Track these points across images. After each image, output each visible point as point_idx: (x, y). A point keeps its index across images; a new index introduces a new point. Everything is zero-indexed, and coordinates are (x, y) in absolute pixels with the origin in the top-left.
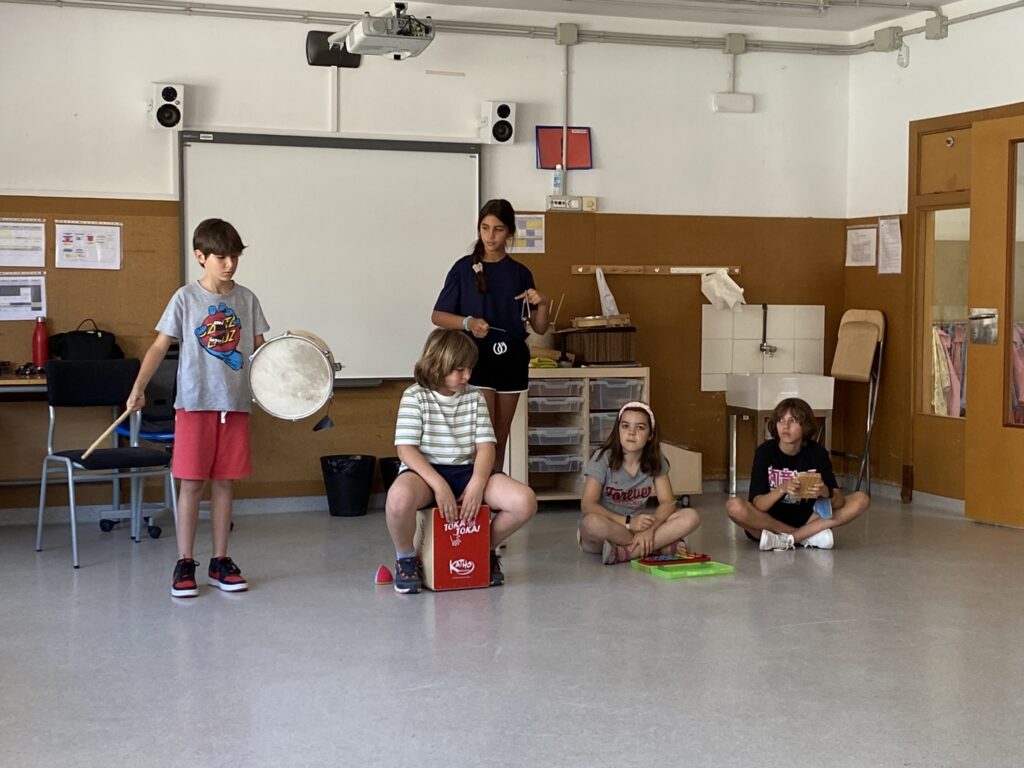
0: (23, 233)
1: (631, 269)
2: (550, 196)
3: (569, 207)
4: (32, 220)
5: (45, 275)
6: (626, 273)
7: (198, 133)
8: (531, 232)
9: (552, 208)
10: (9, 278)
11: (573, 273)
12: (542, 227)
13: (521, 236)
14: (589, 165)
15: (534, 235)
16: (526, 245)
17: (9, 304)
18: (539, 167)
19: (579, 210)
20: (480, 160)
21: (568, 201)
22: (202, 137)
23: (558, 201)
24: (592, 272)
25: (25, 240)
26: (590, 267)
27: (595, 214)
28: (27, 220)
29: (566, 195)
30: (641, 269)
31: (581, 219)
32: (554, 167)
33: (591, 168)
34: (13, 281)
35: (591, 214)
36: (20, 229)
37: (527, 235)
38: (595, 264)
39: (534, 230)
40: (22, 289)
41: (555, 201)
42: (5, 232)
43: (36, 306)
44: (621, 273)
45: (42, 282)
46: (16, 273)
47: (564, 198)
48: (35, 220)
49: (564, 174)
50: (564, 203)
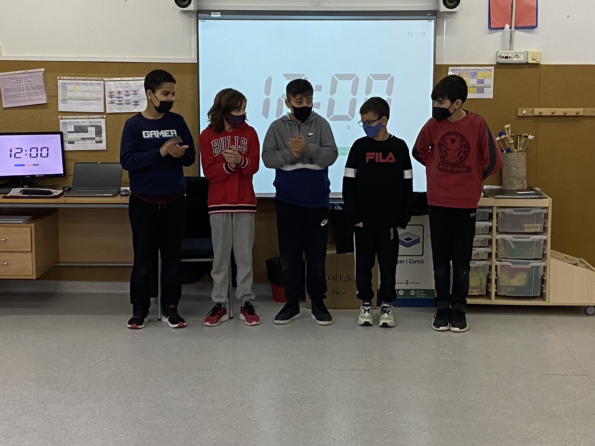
0: (90, 88)
1: (572, 111)
2: (498, 52)
3: (515, 60)
4: (95, 78)
5: (105, 118)
6: (567, 115)
7: (209, 12)
8: (481, 82)
9: (500, 61)
10: (80, 120)
11: (518, 115)
12: (491, 77)
13: (472, 85)
14: (535, 25)
15: (484, 83)
16: (476, 92)
17: (80, 139)
18: (490, 28)
19: (525, 62)
20: (436, 24)
21: (514, 55)
22: (213, 14)
23: (505, 56)
24: (535, 115)
25: (90, 93)
26: (534, 110)
27: (540, 65)
28: (92, 78)
29: (513, 50)
30: (581, 111)
31: (527, 70)
32: (503, 27)
33: (537, 27)
34: (83, 122)
35: (537, 65)
36: (87, 85)
37: (478, 84)
38: (539, 107)
39: (484, 80)
40: (89, 128)
41: (503, 55)
42: (77, 88)
43: (98, 140)
44: (562, 114)
45: (102, 123)
46: (85, 117)
47: (510, 53)
48: (97, 78)
49: (512, 33)
50: (510, 57)
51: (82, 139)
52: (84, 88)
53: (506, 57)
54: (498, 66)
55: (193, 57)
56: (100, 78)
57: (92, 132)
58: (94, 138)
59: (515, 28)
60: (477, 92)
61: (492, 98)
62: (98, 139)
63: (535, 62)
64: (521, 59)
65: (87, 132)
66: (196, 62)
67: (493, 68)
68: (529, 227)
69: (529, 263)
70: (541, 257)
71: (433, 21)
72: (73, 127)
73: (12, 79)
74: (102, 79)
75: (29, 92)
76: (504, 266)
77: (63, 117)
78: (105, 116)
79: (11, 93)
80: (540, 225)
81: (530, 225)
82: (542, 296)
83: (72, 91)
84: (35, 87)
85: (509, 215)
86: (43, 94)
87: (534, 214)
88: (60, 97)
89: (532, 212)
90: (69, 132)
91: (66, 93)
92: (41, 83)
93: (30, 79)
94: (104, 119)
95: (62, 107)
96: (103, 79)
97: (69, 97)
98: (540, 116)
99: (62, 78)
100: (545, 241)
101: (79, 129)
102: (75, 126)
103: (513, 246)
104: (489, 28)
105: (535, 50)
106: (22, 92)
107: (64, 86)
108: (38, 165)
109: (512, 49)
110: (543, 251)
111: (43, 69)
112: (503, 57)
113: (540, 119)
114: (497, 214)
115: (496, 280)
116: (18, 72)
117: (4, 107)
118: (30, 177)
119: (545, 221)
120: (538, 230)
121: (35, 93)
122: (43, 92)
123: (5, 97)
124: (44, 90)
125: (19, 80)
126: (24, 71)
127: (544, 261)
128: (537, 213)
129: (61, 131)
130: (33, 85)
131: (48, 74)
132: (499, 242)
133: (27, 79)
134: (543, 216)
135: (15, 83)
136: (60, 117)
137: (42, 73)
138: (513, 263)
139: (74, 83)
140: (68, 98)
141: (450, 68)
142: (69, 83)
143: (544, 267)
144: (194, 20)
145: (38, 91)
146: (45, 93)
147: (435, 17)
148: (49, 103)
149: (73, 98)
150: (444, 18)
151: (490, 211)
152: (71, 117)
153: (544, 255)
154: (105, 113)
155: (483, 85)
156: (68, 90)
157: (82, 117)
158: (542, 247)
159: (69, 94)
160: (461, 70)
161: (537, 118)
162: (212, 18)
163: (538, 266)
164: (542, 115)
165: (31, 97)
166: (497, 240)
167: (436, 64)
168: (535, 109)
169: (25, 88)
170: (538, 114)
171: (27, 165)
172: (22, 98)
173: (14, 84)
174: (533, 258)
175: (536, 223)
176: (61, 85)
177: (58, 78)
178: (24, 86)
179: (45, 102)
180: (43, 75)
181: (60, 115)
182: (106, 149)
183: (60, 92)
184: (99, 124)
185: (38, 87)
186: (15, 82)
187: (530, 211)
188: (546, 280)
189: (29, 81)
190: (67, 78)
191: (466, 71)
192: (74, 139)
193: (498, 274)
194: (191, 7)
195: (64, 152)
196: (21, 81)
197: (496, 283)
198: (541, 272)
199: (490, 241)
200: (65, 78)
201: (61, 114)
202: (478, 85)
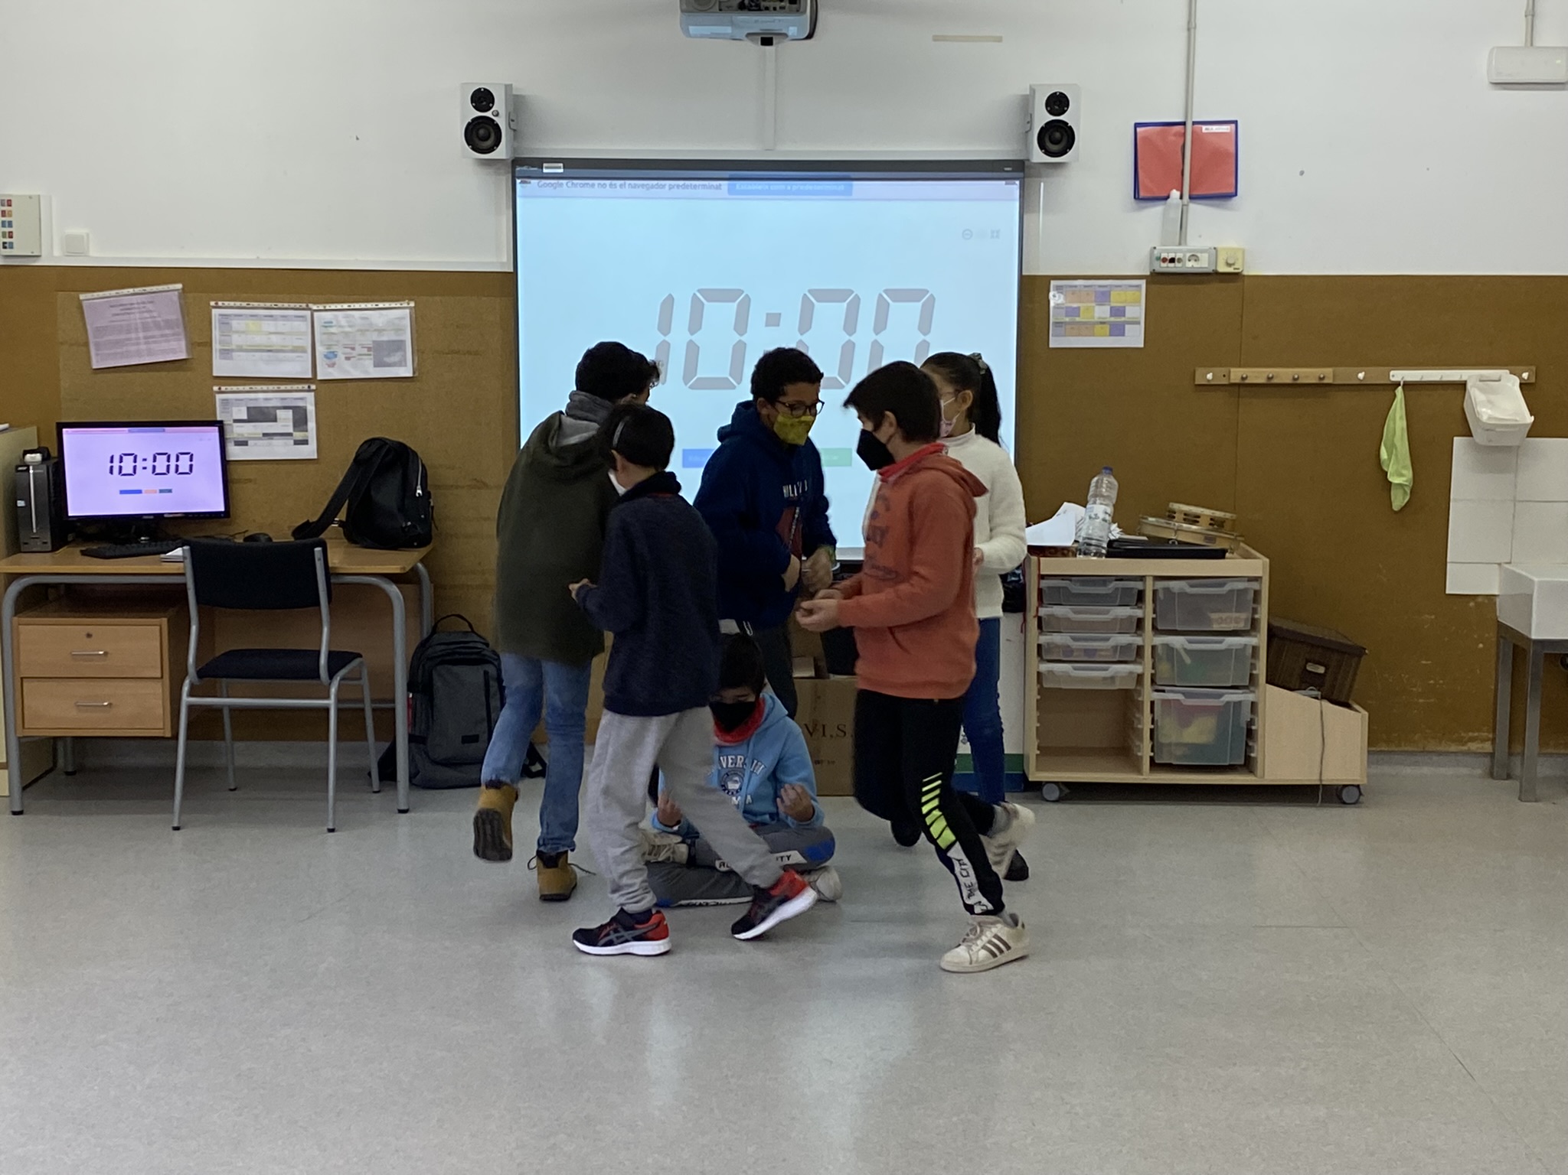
0: (281, 326)
1: (1309, 374)
2: (1155, 248)
3: (1190, 266)
4: (292, 305)
5: (313, 391)
6: (1299, 382)
7: (539, 162)
8: (1118, 312)
9: (1158, 269)
10: (261, 396)
11: (1197, 383)
12: (1140, 302)
13: (1099, 318)
14: (1233, 191)
15: (1124, 316)
16: (1108, 333)
17: (261, 436)
18: (1137, 196)
19: (1210, 270)
20: (1022, 188)
21: (1188, 255)
22: (547, 168)
23: (1170, 257)
24: (1232, 381)
25: (283, 336)
26: (1230, 372)
27: (1244, 276)
28: (286, 305)
29: (1186, 244)
30: (1328, 374)
31: (1216, 286)
32: (1166, 195)
33: (1236, 195)
34: (266, 399)
35: (1235, 276)
36: (276, 320)
37: (1111, 316)
38: (1240, 366)
39: (1124, 307)
40: (279, 412)
41: (1164, 255)
42: (252, 324)
43: (300, 438)
44: (1289, 381)
45: (309, 401)
46: (271, 387)
47: (1181, 251)
48: (298, 305)
49: (1185, 207)
50: (1180, 260)
51: (265, 435)
52: (269, 326)
53: (1172, 260)
54: (1156, 279)
55: (505, 260)
56: (304, 305)
57: (285, 419)
58: (290, 434)
59: (1191, 198)
60: (1111, 335)
61: (1142, 346)
62: (299, 435)
63: (1231, 270)
64: (1203, 264)
65: (275, 420)
66: (512, 270)
67: (1143, 283)
68: (1221, 618)
69: (1221, 696)
70: (1247, 684)
71: (1018, 182)
72: (244, 409)
73: (112, 306)
74: (307, 306)
75: (150, 334)
76: (1169, 701)
77: (223, 388)
78: (313, 387)
79: (111, 338)
80: (1245, 616)
81: (1224, 615)
82: (1248, 765)
83: (243, 332)
84: (162, 324)
85: (1179, 594)
86: (179, 340)
87: (1231, 591)
88: (216, 346)
89: (1227, 588)
90: (236, 421)
91: (229, 336)
92: (175, 315)
93: (150, 306)
94: (313, 394)
95: (220, 368)
96: (311, 305)
97: (238, 346)
98: (1243, 386)
99: (220, 304)
100: (1255, 649)
101: (259, 415)
102: (248, 408)
103: (1188, 660)
104: (1135, 197)
105: (1233, 244)
106: (133, 335)
107: (225, 321)
108: (170, 491)
109: (1183, 242)
110: (1251, 670)
111: (179, 286)
112: (1164, 260)
113: (1242, 389)
114: (1155, 592)
115: (1152, 731)
116: (125, 291)
117: (94, 367)
118: (152, 517)
119: (1255, 606)
120: (1241, 626)
121: (162, 336)
122: (179, 335)
123: (97, 345)
124: (181, 330)
125: (127, 309)
126: (137, 290)
127: (1253, 692)
128: (1238, 591)
129: (219, 419)
130: (159, 319)
131: (188, 295)
132: (1160, 651)
133: (144, 307)
134: (1251, 595)
135: (118, 315)
136: (216, 388)
137: (176, 293)
138: (1186, 695)
139: (246, 315)
140: (234, 347)
141: (1053, 283)
142: (236, 315)
143: (1253, 704)
144: (505, 180)
145: (167, 332)
146: (182, 337)
147: (1021, 174)
148: (192, 359)
149: (245, 347)
150: (1040, 176)
151: (1139, 585)
152: (241, 388)
153: (1253, 679)
154: (312, 380)
155: (1123, 319)
156: (234, 329)
157: (265, 388)
158: (1250, 661)
159: (236, 340)
160: (1076, 286)
161: (1236, 389)
162: (545, 176)
163: (1240, 702)
164: (1247, 381)
165: (153, 346)
166: (1154, 648)
167: (1024, 273)
168: (1232, 370)
169: (140, 326)
170: (1238, 381)
171: (147, 492)
172: (133, 348)
173: (118, 318)
174: (1230, 685)
175: (1236, 612)
176: (219, 320)
177: (212, 303)
178: (139, 321)
179: (183, 356)
180: (180, 297)
181: (217, 385)
182: (316, 457)
183: (216, 334)
184: (300, 404)
185: (169, 324)
186: (119, 312)
187: (1222, 585)
188: (1256, 730)
189: (150, 311)
190: (232, 304)
191: (1086, 289)
192: (246, 435)
193: (1156, 719)
194: (501, 152)
195: (225, 463)
196: (133, 311)
197: (1152, 738)
198: (1246, 715)
199: (1140, 650)
200: (226, 303)
201: (217, 381)
202: (1112, 319)
